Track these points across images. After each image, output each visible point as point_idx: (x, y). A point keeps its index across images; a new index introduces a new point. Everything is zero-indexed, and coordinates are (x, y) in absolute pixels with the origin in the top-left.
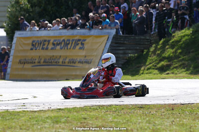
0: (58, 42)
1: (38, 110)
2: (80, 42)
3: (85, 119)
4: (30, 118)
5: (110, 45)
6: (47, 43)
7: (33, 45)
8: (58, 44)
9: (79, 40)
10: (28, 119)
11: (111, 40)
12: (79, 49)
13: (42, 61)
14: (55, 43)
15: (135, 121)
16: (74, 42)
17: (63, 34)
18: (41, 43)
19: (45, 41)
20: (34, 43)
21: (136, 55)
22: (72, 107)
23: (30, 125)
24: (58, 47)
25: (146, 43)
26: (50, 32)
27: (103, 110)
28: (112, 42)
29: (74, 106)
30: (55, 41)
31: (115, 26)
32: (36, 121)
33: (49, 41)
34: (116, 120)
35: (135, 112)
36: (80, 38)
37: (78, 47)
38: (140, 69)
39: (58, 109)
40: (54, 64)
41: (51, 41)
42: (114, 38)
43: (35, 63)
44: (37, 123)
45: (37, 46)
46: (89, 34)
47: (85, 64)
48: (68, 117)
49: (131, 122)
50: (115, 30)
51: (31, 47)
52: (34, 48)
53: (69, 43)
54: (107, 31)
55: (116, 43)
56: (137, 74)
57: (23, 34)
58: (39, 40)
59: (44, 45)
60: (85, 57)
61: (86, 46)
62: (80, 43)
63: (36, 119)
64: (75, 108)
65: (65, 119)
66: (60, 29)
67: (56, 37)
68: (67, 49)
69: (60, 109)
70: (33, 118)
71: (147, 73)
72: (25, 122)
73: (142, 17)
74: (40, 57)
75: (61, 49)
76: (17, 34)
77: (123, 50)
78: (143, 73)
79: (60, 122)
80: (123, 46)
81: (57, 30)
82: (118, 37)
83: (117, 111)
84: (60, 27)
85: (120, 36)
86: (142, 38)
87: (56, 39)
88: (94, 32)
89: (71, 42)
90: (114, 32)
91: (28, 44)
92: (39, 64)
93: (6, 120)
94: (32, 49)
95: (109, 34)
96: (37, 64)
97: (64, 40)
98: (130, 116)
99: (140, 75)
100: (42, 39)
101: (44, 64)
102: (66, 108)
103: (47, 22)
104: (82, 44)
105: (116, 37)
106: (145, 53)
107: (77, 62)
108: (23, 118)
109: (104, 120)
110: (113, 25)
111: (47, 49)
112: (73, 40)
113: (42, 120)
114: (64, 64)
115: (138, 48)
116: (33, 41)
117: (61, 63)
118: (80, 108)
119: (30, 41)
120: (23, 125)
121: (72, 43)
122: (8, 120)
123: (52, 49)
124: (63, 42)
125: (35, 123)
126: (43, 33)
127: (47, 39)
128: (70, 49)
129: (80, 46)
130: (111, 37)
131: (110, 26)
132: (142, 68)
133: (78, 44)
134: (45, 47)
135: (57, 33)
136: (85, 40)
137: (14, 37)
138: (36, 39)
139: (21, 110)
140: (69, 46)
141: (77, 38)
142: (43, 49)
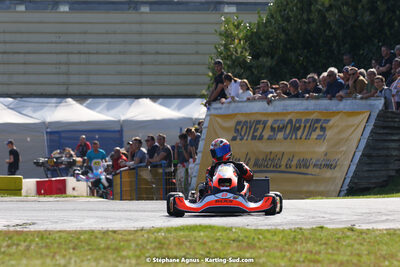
0: (281, 126)
5: (372, 132)
6: (260, 126)
7: (237, 130)
8: (281, 129)
9: (317, 121)
11: (374, 121)
12: (317, 139)
13: (252, 163)
14: (276, 126)
16: (308, 125)
17: (290, 109)
18: (251, 128)
19: (258, 122)
20: (239, 127)
24: (280, 135)
28: (375, 126)
30: (276, 121)
33: (265, 123)
36: (320, 118)
37: (314, 135)
40: (271, 169)
41: (269, 124)
42: (379, 116)
45: (243, 134)
46: (334, 109)
47: (325, 169)
50: (383, 101)
51: (232, 134)
52: (239, 138)
53: (299, 128)
55: (384, 128)
58: (248, 119)
59: (255, 131)
60: (326, 154)
61: (329, 133)
62: (318, 125)
67: (277, 114)
68: (296, 138)
74: (247, 154)
75: (285, 138)
76: (212, 109)
77: (399, 140)
80: (398, 134)
82: (389, 115)
85: (393, 112)
87: (276, 118)
88: (346, 105)
89: (303, 125)
90: (379, 103)
94: (234, 139)
95: (371, 108)
97: (290, 121)
100: (253, 118)
101: (255, 169)
104: (323, 129)
105: (384, 115)
107: (311, 166)
111: (261, 138)
112: (307, 121)
114: (289, 170)
116: (238, 123)
117: (283, 168)
119: (231, 124)
121: (305, 127)
123: (269, 138)
124: (289, 126)
127: (264, 119)
128: (301, 138)
129: (318, 132)
130: (375, 115)
133: (316, 128)
134: (258, 134)
136: (329, 121)
138: (243, 119)
140: (299, 133)
141: (313, 117)
142: (254, 138)
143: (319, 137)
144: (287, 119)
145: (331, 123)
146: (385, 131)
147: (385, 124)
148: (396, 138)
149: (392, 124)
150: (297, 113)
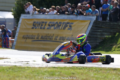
0: (53, 24)
1: (38, 67)
2: (68, 25)
3: (73, 74)
4: (33, 71)
5: (91, 28)
6: (44, 24)
7: (34, 25)
8: (52, 25)
9: (68, 23)
10: (31, 71)
11: (92, 24)
12: (68, 30)
13: (40, 37)
14: (51, 24)
15: (110, 77)
17: (57, 18)
18: (40, 24)
19: (43, 22)
20: (35, 24)
21: (110, 36)
22: (63, 66)
23: (33, 76)
24: (53, 28)
25: (119, 28)
26: (47, 16)
27: (86, 70)
28: (93, 26)
29: (65, 66)
30: (50, 22)
31: (96, 14)
32: (37, 73)
33: (46, 23)
34: (96, 76)
35: (110, 72)
37: (67, 28)
38: (112, 47)
39: (53, 67)
40: (49, 40)
41: (48, 23)
42: (94, 22)
43: (34, 38)
44: (38, 74)
45: (36, 26)
46: (76, 19)
48: (61, 72)
49: (108, 78)
51: (32, 26)
52: (35, 28)
53: (60, 25)
54: (90, 17)
55: (96, 27)
56: (110, 51)
57: (27, 16)
58: (39, 21)
59: (42, 25)
60: (72, 36)
61: (73, 28)
63: (37, 72)
64: (66, 67)
65: (59, 73)
66: (55, 14)
67: (51, 20)
68: (59, 29)
69: (54, 67)
70: (35, 71)
71: (118, 50)
72: (29, 74)
73: (116, 8)
74: (38, 34)
75: (55, 29)
76: (23, 16)
77: (101, 32)
78: (114, 50)
79: (55, 75)
80: (101, 29)
81: (52, 15)
82: (98, 22)
83: (97, 71)
84: (55, 13)
85: (99, 22)
86: (116, 24)
87: (51, 21)
88: (80, 17)
89: (62, 24)
90: (94, 18)
91: (30, 24)
92: (37, 39)
93: (15, 71)
94: (33, 28)
95: (91, 19)
96: (36, 39)
97: (57, 23)
98: (107, 75)
99: (112, 52)
100: (41, 21)
101: (42, 39)
102: (59, 67)
103: (45, 9)
104: (71, 26)
105: (96, 22)
106: (116, 35)
108: (27, 71)
109: (88, 75)
110: (94, 13)
111: (44, 28)
112: (64, 23)
113: (41, 73)
115: (112, 31)
116: (34, 22)
117: (53, 40)
118: (69, 67)
119: (32, 22)
120: (27, 75)
121: (63, 25)
122: (17, 71)
123: (48, 29)
124: (56, 24)
125: (36, 74)
126: (42, 17)
127: (45, 21)
128: (61, 29)
130: (93, 22)
131: (92, 13)
132: (114, 47)
133: (67, 26)
134: (43, 27)
135: (52, 17)
136: (72, 23)
137: (20, 19)
138: (36, 21)
139: (26, 66)
140: (60, 27)
141: (66, 21)
142: (41, 28)
143: (69, 29)
144: (55, 22)
145: (74, 24)
146: (96, 28)
147: (96, 26)
148: (100, 31)
149: (99, 26)
150: (60, 20)
